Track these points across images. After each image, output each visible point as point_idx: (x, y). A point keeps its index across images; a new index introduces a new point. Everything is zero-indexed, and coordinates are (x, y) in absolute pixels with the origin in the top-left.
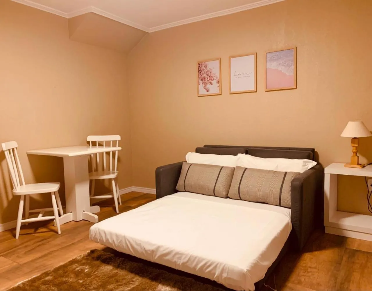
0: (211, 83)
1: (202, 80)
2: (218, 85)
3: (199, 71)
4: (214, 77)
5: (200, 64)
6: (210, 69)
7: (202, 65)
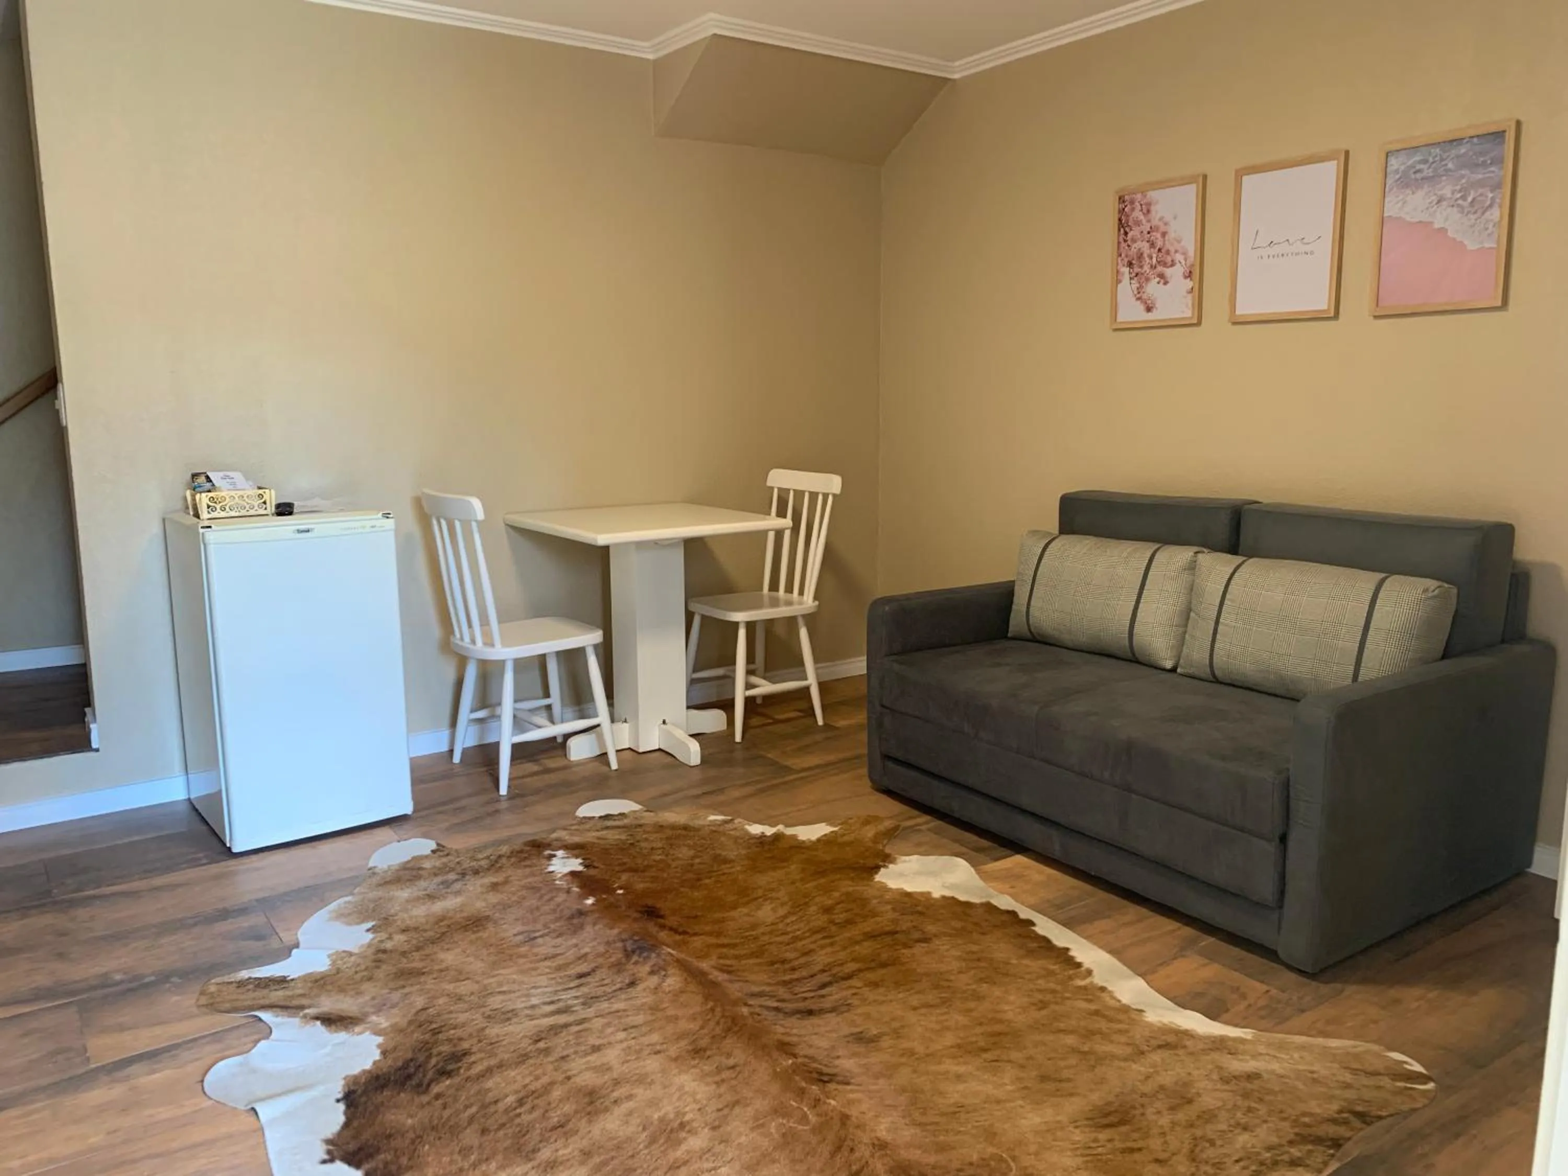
0: (1161, 276)
1: (1130, 264)
2: (1189, 284)
3: (1123, 225)
4: (1176, 251)
5: (1127, 197)
6: (1161, 219)
7: (1132, 202)
